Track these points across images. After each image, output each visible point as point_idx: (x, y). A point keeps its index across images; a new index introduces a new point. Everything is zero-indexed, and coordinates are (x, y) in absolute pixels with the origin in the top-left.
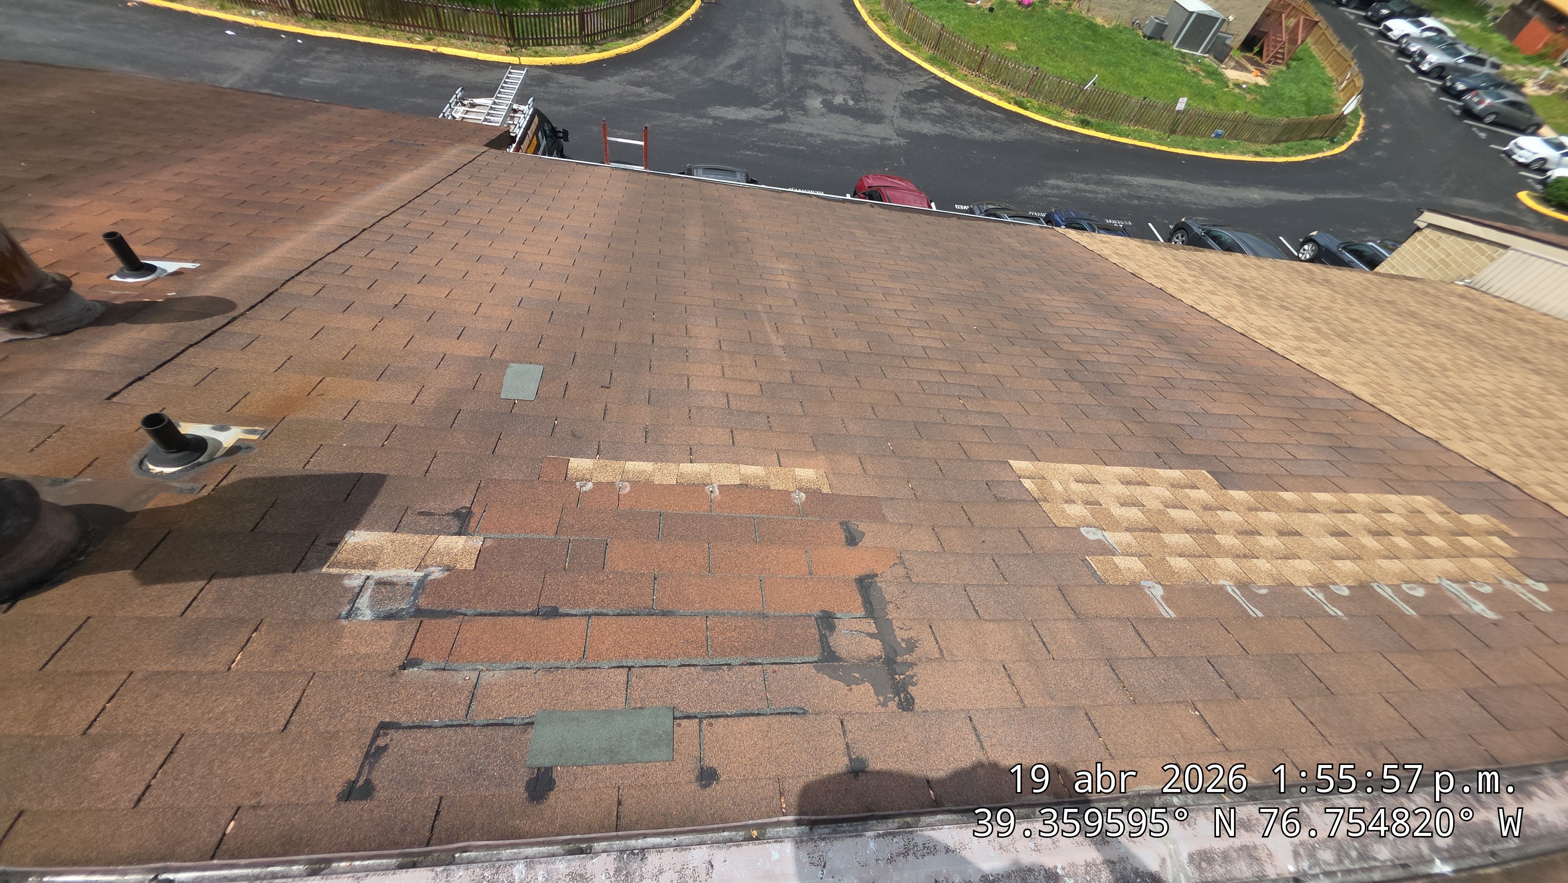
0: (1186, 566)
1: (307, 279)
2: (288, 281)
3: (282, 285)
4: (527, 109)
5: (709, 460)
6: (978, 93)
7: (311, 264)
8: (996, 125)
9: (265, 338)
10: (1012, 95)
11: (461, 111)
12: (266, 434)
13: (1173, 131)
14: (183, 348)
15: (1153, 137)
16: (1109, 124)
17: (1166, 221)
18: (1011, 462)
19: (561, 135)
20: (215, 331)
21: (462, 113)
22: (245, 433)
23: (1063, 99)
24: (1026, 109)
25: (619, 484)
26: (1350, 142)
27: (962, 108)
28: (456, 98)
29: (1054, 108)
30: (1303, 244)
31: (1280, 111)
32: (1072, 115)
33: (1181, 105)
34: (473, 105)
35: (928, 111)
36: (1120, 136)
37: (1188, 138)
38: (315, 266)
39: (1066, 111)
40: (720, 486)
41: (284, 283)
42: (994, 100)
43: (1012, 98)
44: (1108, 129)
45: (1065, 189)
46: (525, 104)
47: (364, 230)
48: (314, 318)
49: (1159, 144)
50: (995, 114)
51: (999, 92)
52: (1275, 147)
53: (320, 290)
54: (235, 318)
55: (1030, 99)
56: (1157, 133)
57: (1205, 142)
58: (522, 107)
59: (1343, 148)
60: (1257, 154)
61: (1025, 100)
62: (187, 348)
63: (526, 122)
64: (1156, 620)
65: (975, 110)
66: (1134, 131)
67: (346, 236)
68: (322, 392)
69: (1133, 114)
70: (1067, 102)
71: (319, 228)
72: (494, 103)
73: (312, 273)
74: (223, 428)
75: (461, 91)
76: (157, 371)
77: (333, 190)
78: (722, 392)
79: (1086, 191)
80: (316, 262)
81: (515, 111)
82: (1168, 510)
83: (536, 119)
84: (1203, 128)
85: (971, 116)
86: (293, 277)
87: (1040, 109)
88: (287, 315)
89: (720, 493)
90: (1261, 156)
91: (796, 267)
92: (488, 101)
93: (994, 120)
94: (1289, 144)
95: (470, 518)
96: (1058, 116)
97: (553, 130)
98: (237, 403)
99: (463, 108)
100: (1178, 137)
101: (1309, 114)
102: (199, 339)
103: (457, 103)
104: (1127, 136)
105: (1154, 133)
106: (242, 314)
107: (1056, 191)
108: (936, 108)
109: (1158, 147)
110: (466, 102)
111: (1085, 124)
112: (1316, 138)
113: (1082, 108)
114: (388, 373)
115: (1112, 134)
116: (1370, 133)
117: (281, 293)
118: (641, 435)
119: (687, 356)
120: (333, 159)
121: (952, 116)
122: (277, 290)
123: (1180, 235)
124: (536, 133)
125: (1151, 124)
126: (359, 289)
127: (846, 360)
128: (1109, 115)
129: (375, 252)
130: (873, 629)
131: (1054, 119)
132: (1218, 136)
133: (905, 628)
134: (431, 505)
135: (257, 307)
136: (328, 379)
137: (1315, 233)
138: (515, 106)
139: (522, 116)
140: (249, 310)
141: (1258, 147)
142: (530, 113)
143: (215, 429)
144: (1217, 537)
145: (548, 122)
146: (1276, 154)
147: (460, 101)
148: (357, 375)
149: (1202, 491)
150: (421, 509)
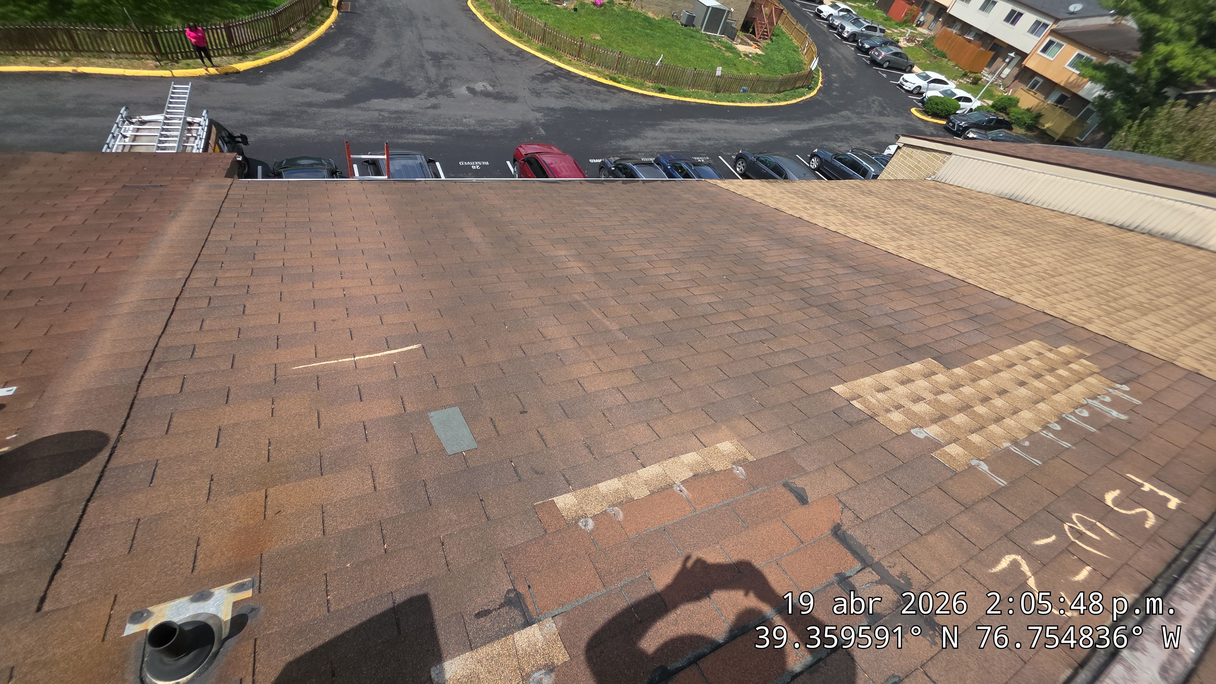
0: (980, 440)
1: (158, 375)
2: (140, 382)
3: (137, 390)
4: (203, 120)
5: (656, 460)
6: (582, 74)
7: (150, 354)
8: (602, 96)
9: (165, 461)
10: (607, 73)
11: (131, 129)
12: (257, 584)
13: (717, 91)
14: (82, 507)
15: (706, 95)
16: (676, 89)
17: (729, 154)
18: (832, 388)
19: (240, 140)
20: (103, 472)
21: (133, 131)
22: (232, 592)
23: (642, 74)
24: (619, 82)
25: (612, 511)
26: (818, 88)
27: (573, 85)
28: (122, 117)
29: (638, 80)
30: (811, 158)
31: (775, 71)
32: (651, 84)
33: (719, 73)
34: (143, 123)
35: (550, 90)
36: (685, 97)
37: (727, 94)
38: (155, 355)
39: (646, 82)
40: (683, 482)
41: (138, 387)
42: (595, 78)
43: (607, 75)
44: (677, 93)
45: (660, 139)
46: (200, 116)
47: (177, 299)
48: (201, 419)
49: (711, 100)
50: (599, 88)
51: (597, 72)
52: (778, 95)
53: (183, 383)
54: (114, 448)
55: (620, 75)
56: (707, 92)
57: (738, 96)
58: (197, 120)
59: (815, 92)
60: (769, 101)
61: (616, 76)
62: (86, 506)
63: (205, 133)
64: (1000, 490)
65: (584, 86)
66: (693, 92)
67: (163, 311)
68: (276, 509)
69: (690, 80)
70: (646, 76)
71: (125, 309)
72: (166, 118)
73: (159, 365)
74: (203, 596)
75: (125, 110)
76: (70, 548)
77: (103, 257)
78: (613, 388)
79: (673, 138)
80: (154, 351)
81: (190, 124)
82: (938, 397)
83: (214, 129)
84: (734, 86)
85: (582, 91)
86: (142, 377)
87: (628, 82)
88: (169, 425)
89: (687, 489)
90: (772, 102)
91: (573, 251)
92: (159, 117)
93: (599, 92)
94: (786, 93)
95: (524, 603)
96: (641, 86)
97: (231, 137)
98: (195, 557)
99: (132, 126)
100: (721, 94)
101: (792, 72)
102: (92, 489)
103: (124, 122)
104: (690, 97)
105: (706, 93)
106: (118, 440)
107: (655, 141)
108: (555, 86)
109: (710, 102)
110: (134, 120)
111: (662, 91)
112: (799, 87)
113: (657, 79)
114: (326, 463)
115: (680, 96)
116: (827, 82)
117: (143, 400)
118: (585, 452)
119: (561, 360)
120: (76, 219)
121: (567, 92)
122: (135, 397)
123: (740, 162)
124: (216, 142)
125: (702, 87)
126: (223, 371)
127: (669, 330)
128: (675, 83)
129: (207, 322)
130: (877, 577)
131: (639, 88)
132: (744, 91)
133: (892, 565)
134: (480, 603)
135: (128, 426)
136: (271, 491)
137: (816, 150)
138: (189, 119)
139: (200, 128)
140: (121, 432)
141: (769, 96)
142: (207, 124)
143: (195, 600)
144: (975, 409)
145: (225, 129)
146: (780, 100)
147: (128, 119)
148: (297, 475)
149: (940, 375)
150: (474, 610)
